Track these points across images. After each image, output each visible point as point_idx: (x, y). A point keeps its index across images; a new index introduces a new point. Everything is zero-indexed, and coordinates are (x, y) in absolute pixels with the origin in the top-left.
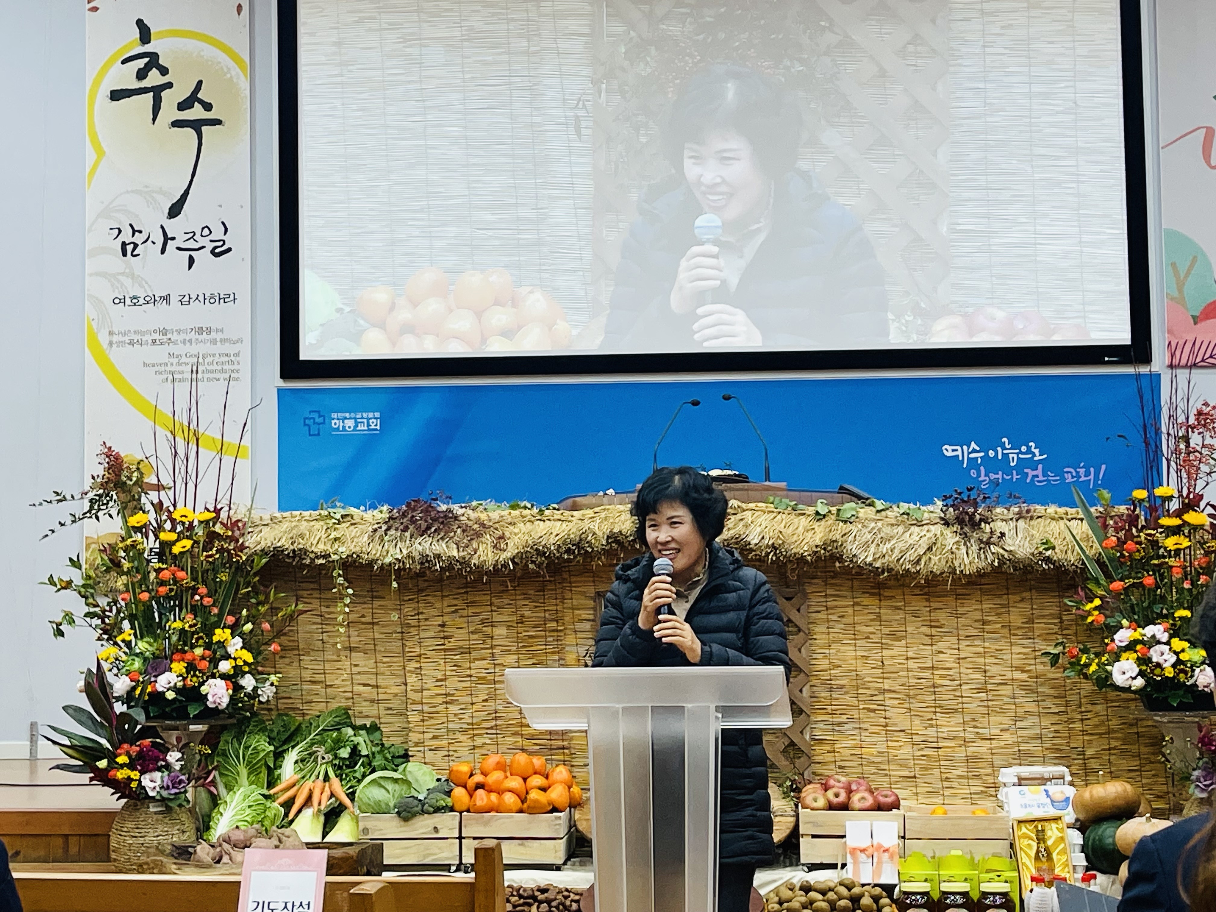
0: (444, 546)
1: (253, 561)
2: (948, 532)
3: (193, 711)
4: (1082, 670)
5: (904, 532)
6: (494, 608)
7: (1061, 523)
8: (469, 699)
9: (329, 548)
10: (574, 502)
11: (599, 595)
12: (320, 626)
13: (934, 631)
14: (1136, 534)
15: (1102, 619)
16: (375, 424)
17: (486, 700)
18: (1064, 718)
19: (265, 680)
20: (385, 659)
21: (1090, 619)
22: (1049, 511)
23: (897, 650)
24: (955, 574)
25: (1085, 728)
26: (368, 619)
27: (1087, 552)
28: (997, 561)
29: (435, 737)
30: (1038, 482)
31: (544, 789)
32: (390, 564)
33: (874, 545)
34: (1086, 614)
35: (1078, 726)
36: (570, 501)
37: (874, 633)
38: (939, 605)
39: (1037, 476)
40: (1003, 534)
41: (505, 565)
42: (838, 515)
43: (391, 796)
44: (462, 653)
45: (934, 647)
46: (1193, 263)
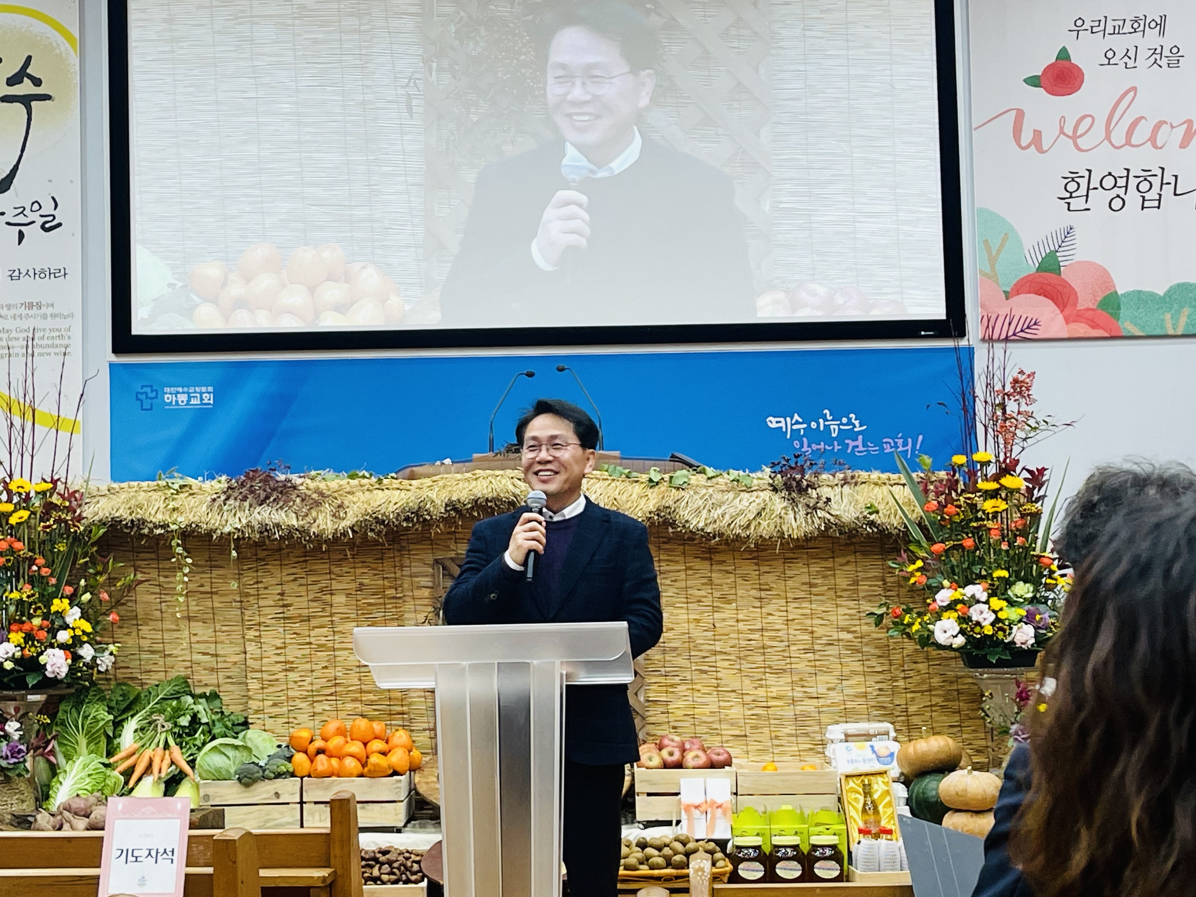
0: (283, 514)
1: (91, 531)
2: (776, 498)
3: (31, 681)
4: (904, 629)
5: (734, 498)
6: (333, 576)
7: (885, 489)
8: (308, 666)
9: (168, 518)
10: (412, 471)
11: (437, 561)
12: (158, 596)
13: (763, 594)
14: (955, 498)
15: (924, 580)
16: (209, 399)
17: (326, 667)
18: (888, 676)
19: (104, 650)
20: (224, 628)
21: (912, 581)
22: (872, 477)
23: (728, 612)
24: (784, 538)
25: (908, 686)
26: (207, 588)
27: (909, 516)
28: (823, 525)
29: (275, 705)
30: (859, 452)
31: (384, 754)
32: (229, 534)
33: (705, 511)
34: (909, 575)
35: (901, 683)
36: (408, 471)
37: (706, 597)
38: (767, 569)
39: (857, 447)
40: (829, 500)
41: (345, 534)
42: (670, 482)
43: (232, 763)
44: (301, 621)
45: (763, 610)
46: (1004, 240)
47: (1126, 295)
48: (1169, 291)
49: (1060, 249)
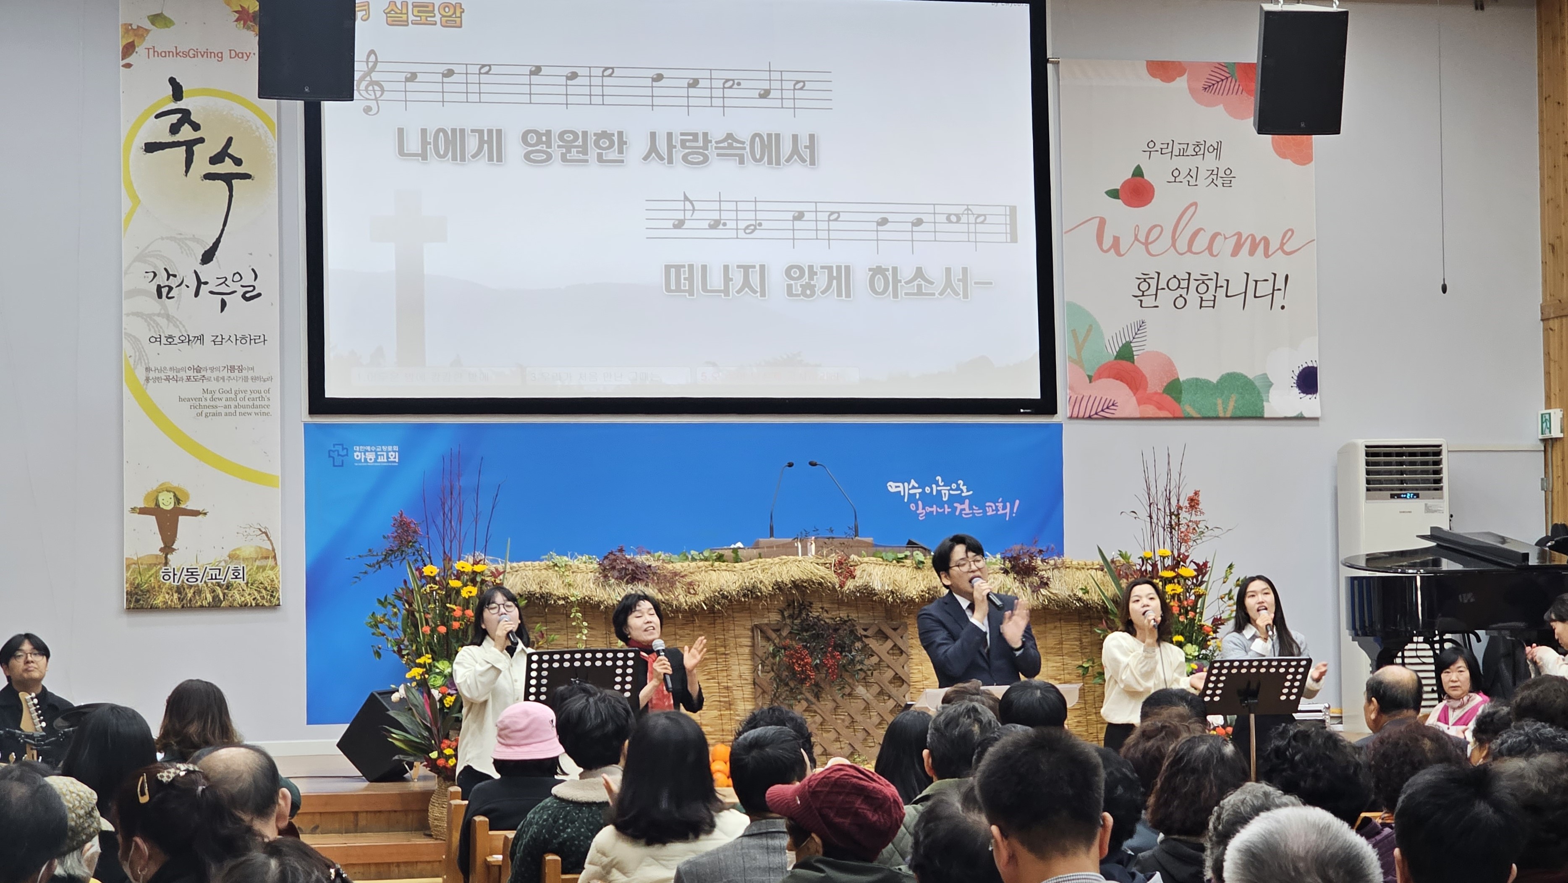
2: (1009, 578)
9: (566, 592)
11: (755, 626)
16: (394, 457)
28: (1046, 601)
30: (965, 514)
39: (964, 510)
46: (1089, 330)
47: (1188, 380)
48: (1220, 380)
49: (1134, 340)
